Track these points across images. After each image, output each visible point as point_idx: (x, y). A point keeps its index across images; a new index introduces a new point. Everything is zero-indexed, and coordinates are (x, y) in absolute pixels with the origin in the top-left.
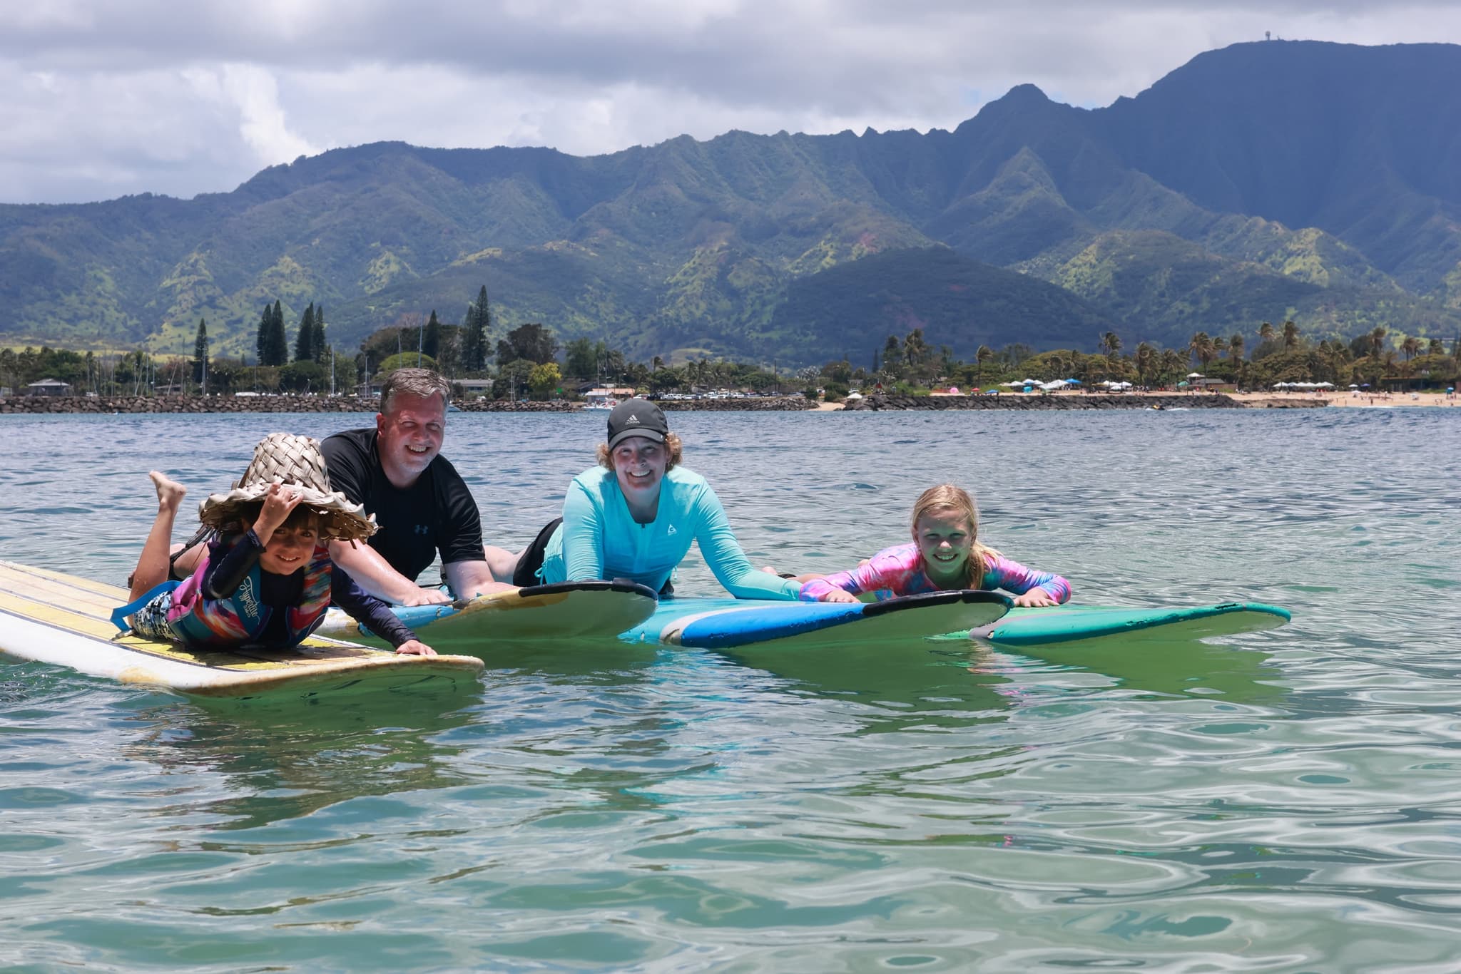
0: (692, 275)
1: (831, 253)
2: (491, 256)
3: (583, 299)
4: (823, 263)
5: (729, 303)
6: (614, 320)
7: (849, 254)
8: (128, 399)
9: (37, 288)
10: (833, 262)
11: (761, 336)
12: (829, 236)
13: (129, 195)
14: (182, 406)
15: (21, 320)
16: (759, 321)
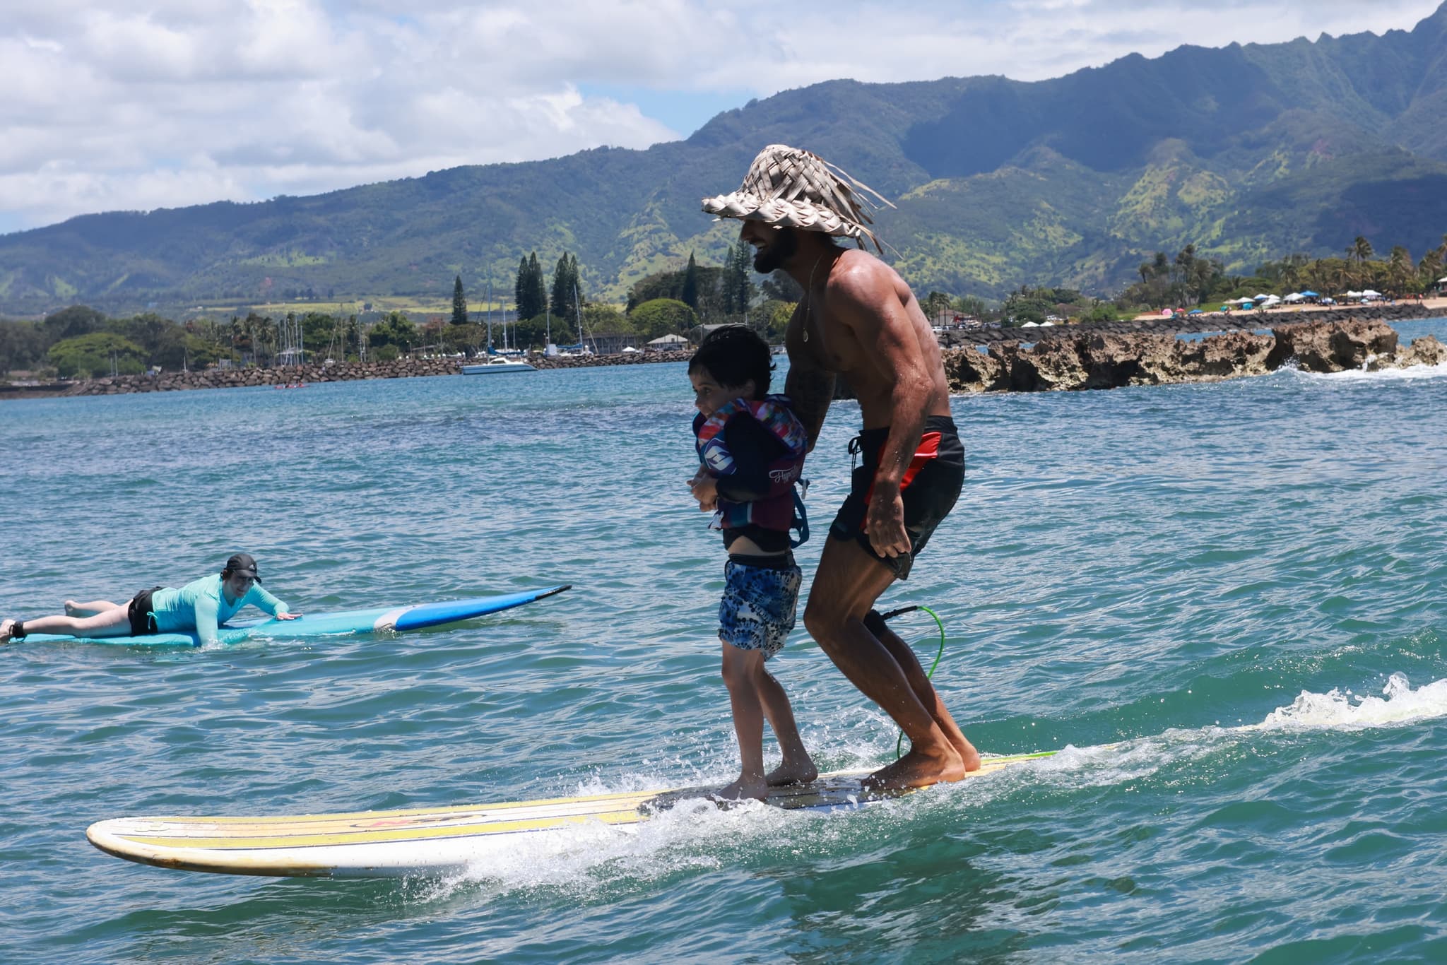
0: (1141, 194)
1: (1284, 163)
2: (939, 187)
3: (1031, 225)
4: (1277, 173)
5: (1180, 220)
6: (1063, 245)
7: (1304, 163)
8: (244, 372)
9: (498, 246)
10: (1287, 172)
11: (1210, 251)
12: (1282, 146)
13: (586, 149)
14: (302, 377)
15: (484, 278)
16: (1209, 237)
